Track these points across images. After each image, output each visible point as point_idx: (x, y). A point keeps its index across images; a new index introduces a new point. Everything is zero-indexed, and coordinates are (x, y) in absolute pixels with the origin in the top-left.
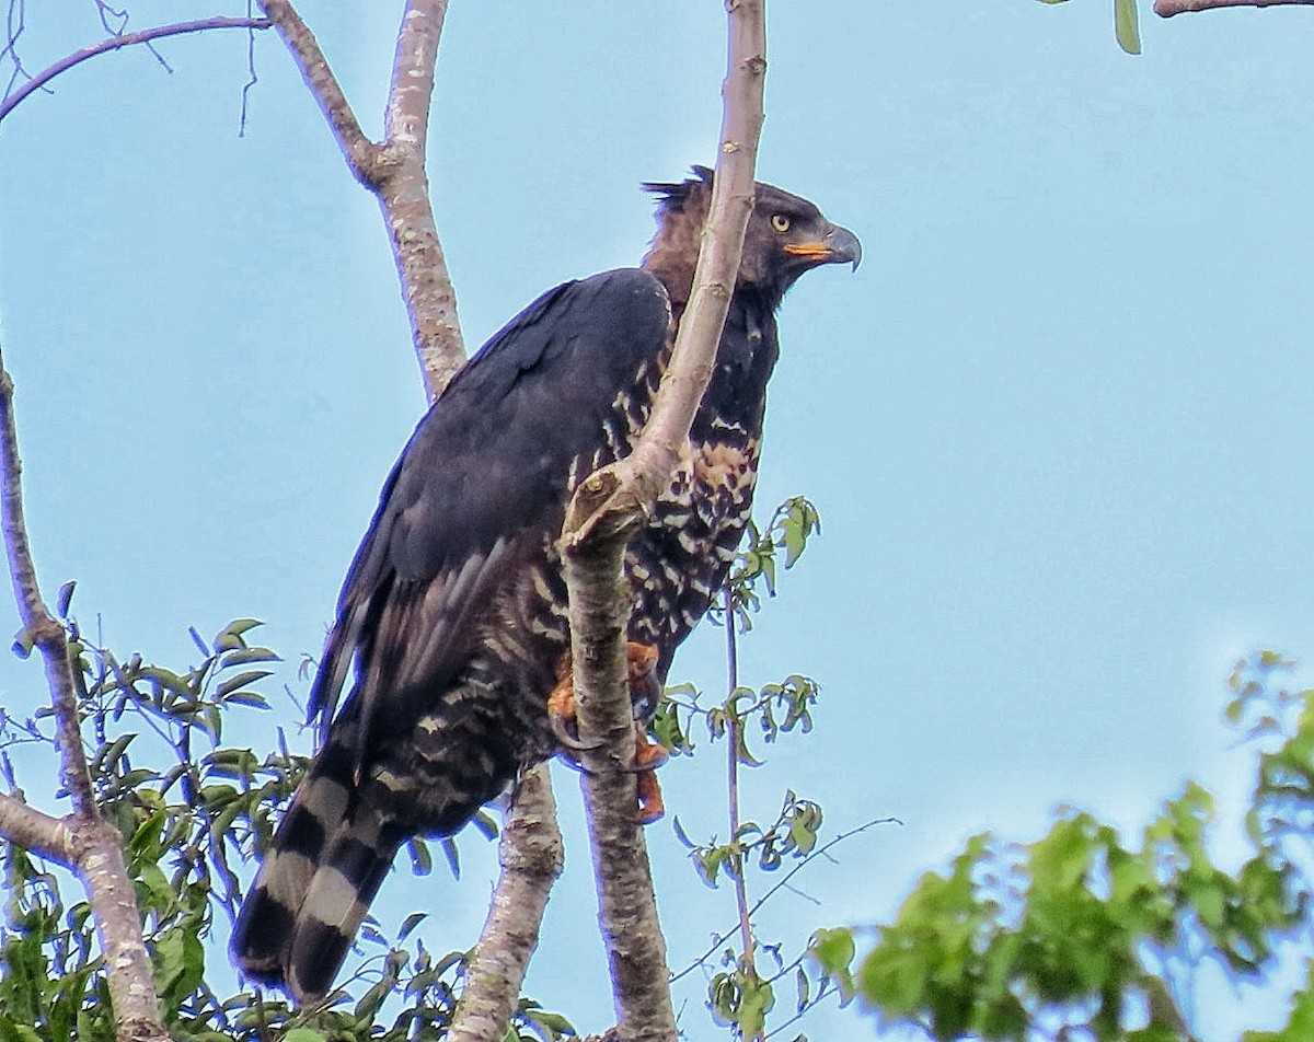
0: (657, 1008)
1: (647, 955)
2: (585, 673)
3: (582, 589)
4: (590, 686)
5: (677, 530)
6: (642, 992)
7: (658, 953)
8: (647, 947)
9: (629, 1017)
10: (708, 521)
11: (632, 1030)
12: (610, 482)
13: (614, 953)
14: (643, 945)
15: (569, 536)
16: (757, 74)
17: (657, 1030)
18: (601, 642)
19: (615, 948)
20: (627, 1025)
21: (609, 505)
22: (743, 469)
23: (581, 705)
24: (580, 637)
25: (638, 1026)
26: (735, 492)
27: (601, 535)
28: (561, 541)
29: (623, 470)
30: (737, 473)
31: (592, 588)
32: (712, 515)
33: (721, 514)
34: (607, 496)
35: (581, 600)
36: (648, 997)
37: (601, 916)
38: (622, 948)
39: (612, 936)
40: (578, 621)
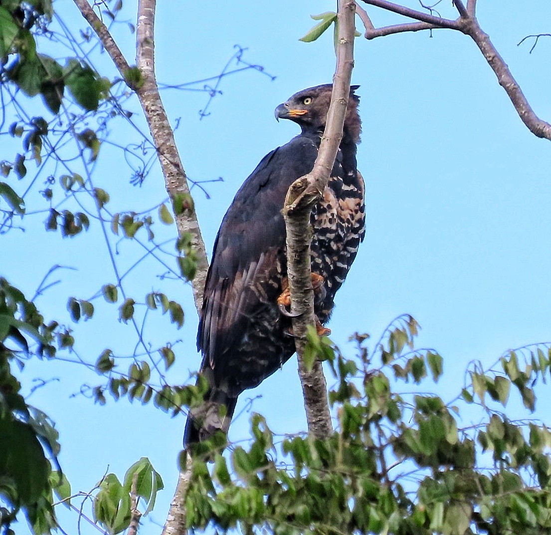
0: (324, 408)
1: (320, 386)
2: (294, 266)
3: (293, 229)
4: (296, 271)
5: (330, 240)
6: (318, 401)
7: (324, 385)
8: (319, 382)
9: (312, 413)
10: (342, 235)
11: (313, 418)
12: (305, 182)
13: (305, 385)
14: (318, 382)
15: (288, 207)
16: (352, 10)
17: (324, 418)
18: (300, 252)
19: (306, 383)
20: (311, 416)
21: (305, 192)
22: (356, 212)
23: (292, 280)
24: (292, 250)
25: (316, 416)
26: (353, 222)
27: (302, 205)
28: (284, 209)
29: (310, 178)
30: (354, 213)
31: (297, 229)
32: (344, 233)
33: (348, 232)
34: (304, 189)
35: (292, 234)
36: (320, 404)
37: (299, 371)
38: (309, 383)
39: (304, 379)
40: (291, 243)
